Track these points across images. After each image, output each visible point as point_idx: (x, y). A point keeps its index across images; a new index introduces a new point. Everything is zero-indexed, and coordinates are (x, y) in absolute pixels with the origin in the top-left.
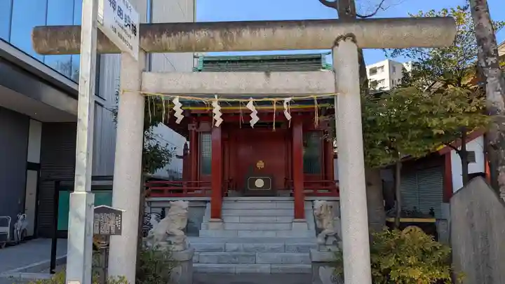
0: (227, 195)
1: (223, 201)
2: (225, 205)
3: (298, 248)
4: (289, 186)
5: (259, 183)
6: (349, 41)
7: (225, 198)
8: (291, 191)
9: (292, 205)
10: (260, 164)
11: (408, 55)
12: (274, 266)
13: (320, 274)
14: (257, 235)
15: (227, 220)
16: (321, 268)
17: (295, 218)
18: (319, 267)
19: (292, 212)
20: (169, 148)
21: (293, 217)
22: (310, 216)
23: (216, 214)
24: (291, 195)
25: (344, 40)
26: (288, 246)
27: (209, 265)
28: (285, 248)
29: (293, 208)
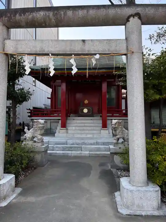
0: (70, 117)
1: (67, 119)
2: (68, 121)
3: (103, 143)
4: (100, 112)
5: (85, 111)
6: (136, 18)
7: (68, 118)
8: (101, 115)
9: (101, 122)
10: (86, 102)
11: (163, 43)
12: (91, 153)
13: (114, 159)
14: (84, 136)
15: (69, 128)
16: (115, 156)
17: (103, 128)
18: (114, 156)
19: (101, 125)
20: (30, 90)
21: (101, 127)
22: (110, 127)
23: (64, 126)
24: (101, 116)
25: (134, 18)
26: (99, 142)
27: (58, 152)
28: (97, 143)
29: (102, 123)
